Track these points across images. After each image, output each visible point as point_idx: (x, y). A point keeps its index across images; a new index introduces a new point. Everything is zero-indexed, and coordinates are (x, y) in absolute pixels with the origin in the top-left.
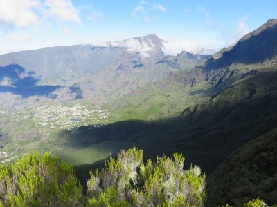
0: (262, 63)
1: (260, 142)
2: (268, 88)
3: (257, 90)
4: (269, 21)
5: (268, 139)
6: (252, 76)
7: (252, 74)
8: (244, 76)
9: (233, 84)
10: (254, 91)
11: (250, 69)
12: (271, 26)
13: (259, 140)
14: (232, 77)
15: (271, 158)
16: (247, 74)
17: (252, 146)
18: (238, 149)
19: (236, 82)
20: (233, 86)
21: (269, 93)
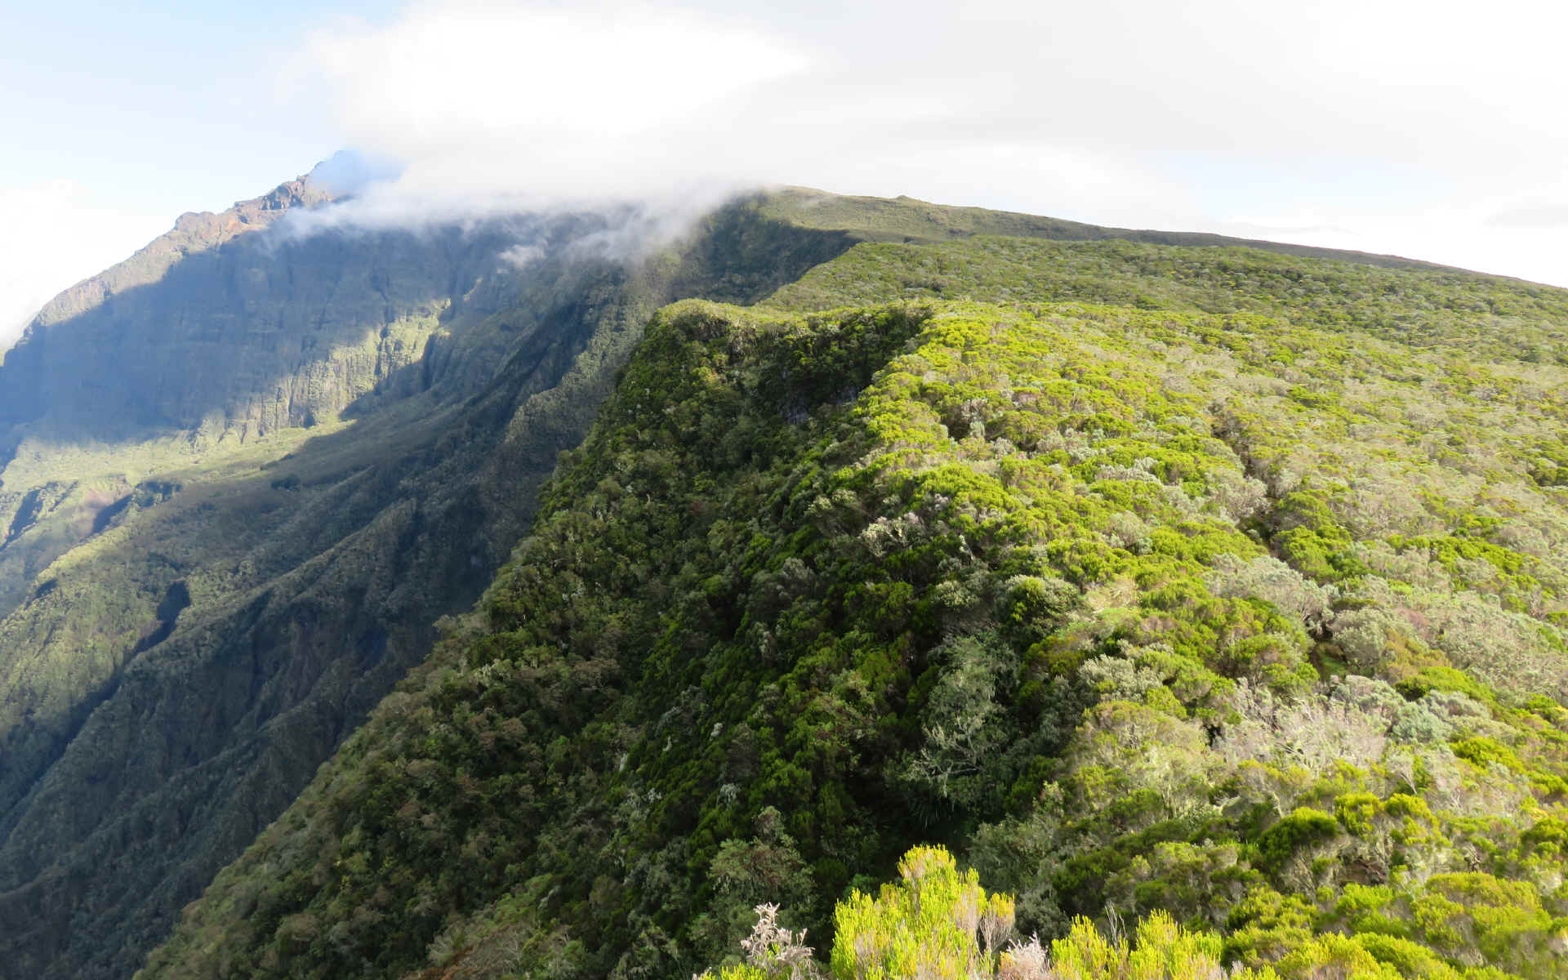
0: (192, 438)
1: (265, 868)
2: (248, 564)
3: (195, 584)
4: (185, 222)
5: (304, 834)
6: (152, 513)
7: (149, 503)
8: (106, 517)
9: (45, 575)
10: (179, 597)
11: (134, 478)
12: (197, 247)
13: (260, 857)
14: (32, 533)
15: (339, 928)
16: (120, 506)
17: (227, 905)
18: (154, 955)
19: (64, 562)
20: (50, 585)
21: (257, 592)
